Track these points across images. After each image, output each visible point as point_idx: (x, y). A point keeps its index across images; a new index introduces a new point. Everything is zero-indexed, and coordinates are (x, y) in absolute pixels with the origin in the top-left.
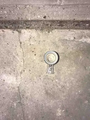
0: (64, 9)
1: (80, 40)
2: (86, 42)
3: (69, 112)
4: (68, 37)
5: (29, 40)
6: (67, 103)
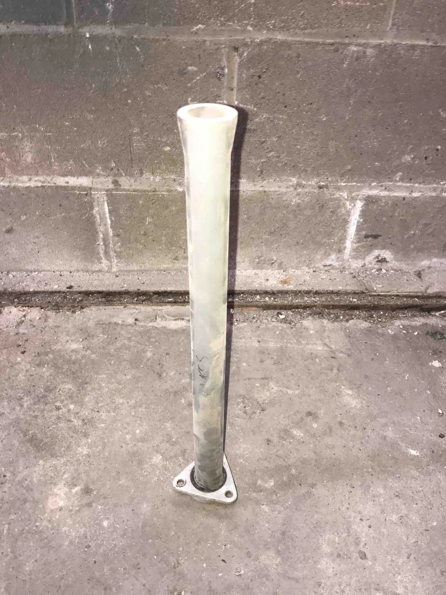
0: (117, 276)
1: (151, 324)
2: (164, 327)
3: (95, 493)
4: (121, 318)
5: (16, 326)
6: (93, 466)
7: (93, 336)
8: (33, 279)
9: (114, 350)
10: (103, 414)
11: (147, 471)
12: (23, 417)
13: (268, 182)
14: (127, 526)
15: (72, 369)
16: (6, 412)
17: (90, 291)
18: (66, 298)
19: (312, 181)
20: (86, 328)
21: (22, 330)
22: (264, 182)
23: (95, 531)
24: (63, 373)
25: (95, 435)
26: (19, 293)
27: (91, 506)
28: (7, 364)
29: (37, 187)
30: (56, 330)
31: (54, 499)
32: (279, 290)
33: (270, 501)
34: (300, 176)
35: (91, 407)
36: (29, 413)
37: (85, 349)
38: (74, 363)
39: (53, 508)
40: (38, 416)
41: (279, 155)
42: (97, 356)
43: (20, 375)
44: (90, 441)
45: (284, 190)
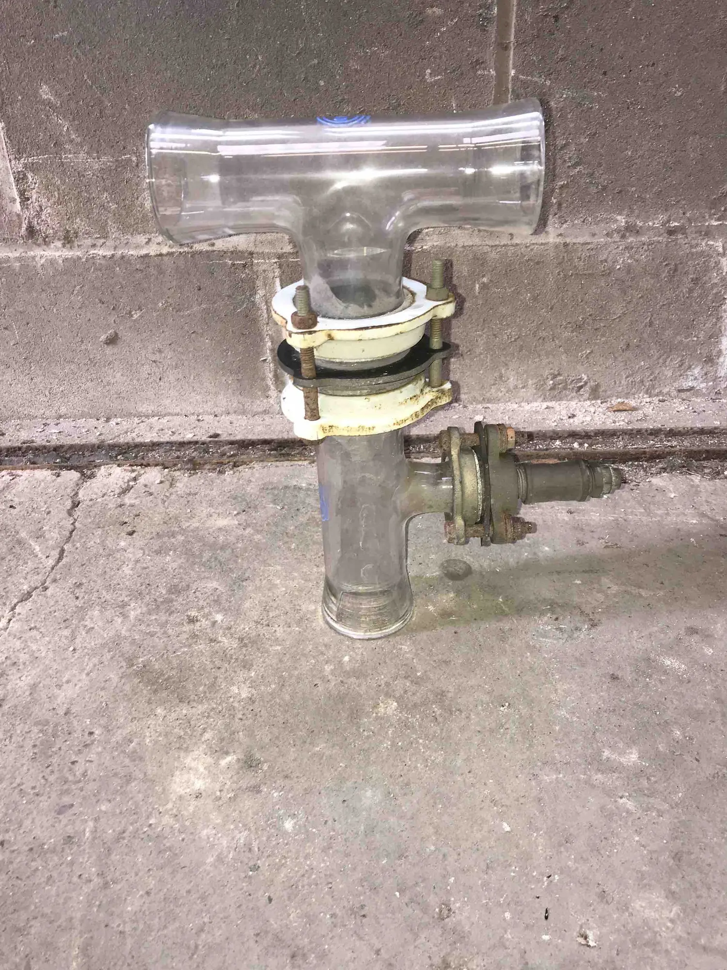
3: (265, 767)
4: (305, 478)
5: (120, 495)
6: (260, 720)
7: (256, 507)
8: (151, 428)
9: (296, 527)
10: (278, 629)
11: (369, 730)
12: (127, 634)
13: (573, 226)
14: (334, 831)
15: (219, 557)
16: (96, 627)
17: (250, 440)
18: (208, 452)
19: (653, 219)
20: (243, 495)
21: (128, 499)
22: (564, 226)
23: (268, 838)
24: (204, 565)
25: (264, 665)
26: (126, 446)
27: (259, 792)
28: (101, 551)
29: (161, 255)
30: (189, 499)
31: (186, 777)
32: (599, 430)
33: (635, 791)
34: (632, 211)
35: (256, 618)
36: (139, 628)
37: (241, 527)
38: (222, 548)
39: (182, 792)
40: (156, 633)
41: (591, 171)
42: (264, 538)
43: (125, 568)
44: (253, 674)
45: (602, 240)
